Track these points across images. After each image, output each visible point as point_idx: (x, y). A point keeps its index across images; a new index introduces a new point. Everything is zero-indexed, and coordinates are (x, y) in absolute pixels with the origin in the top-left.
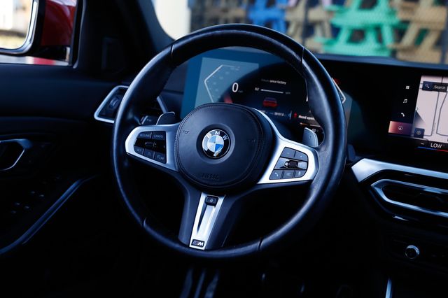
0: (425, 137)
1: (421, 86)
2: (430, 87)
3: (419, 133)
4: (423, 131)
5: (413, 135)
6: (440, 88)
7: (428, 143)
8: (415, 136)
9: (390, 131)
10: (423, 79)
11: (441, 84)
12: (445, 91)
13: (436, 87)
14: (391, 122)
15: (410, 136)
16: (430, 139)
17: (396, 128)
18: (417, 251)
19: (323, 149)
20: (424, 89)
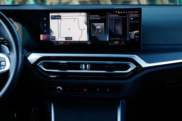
0: (56, 40)
1: (50, 18)
2: (54, 18)
3: (53, 38)
4: (55, 37)
5: (51, 40)
6: (58, 17)
7: (58, 42)
8: (52, 40)
9: (41, 39)
10: (51, 14)
11: (58, 16)
12: (60, 19)
13: (57, 17)
14: (41, 35)
15: (50, 40)
16: (58, 40)
17: (43, 37)
18: (61, 88)
19: (11, 54)
20: (52, 19)
